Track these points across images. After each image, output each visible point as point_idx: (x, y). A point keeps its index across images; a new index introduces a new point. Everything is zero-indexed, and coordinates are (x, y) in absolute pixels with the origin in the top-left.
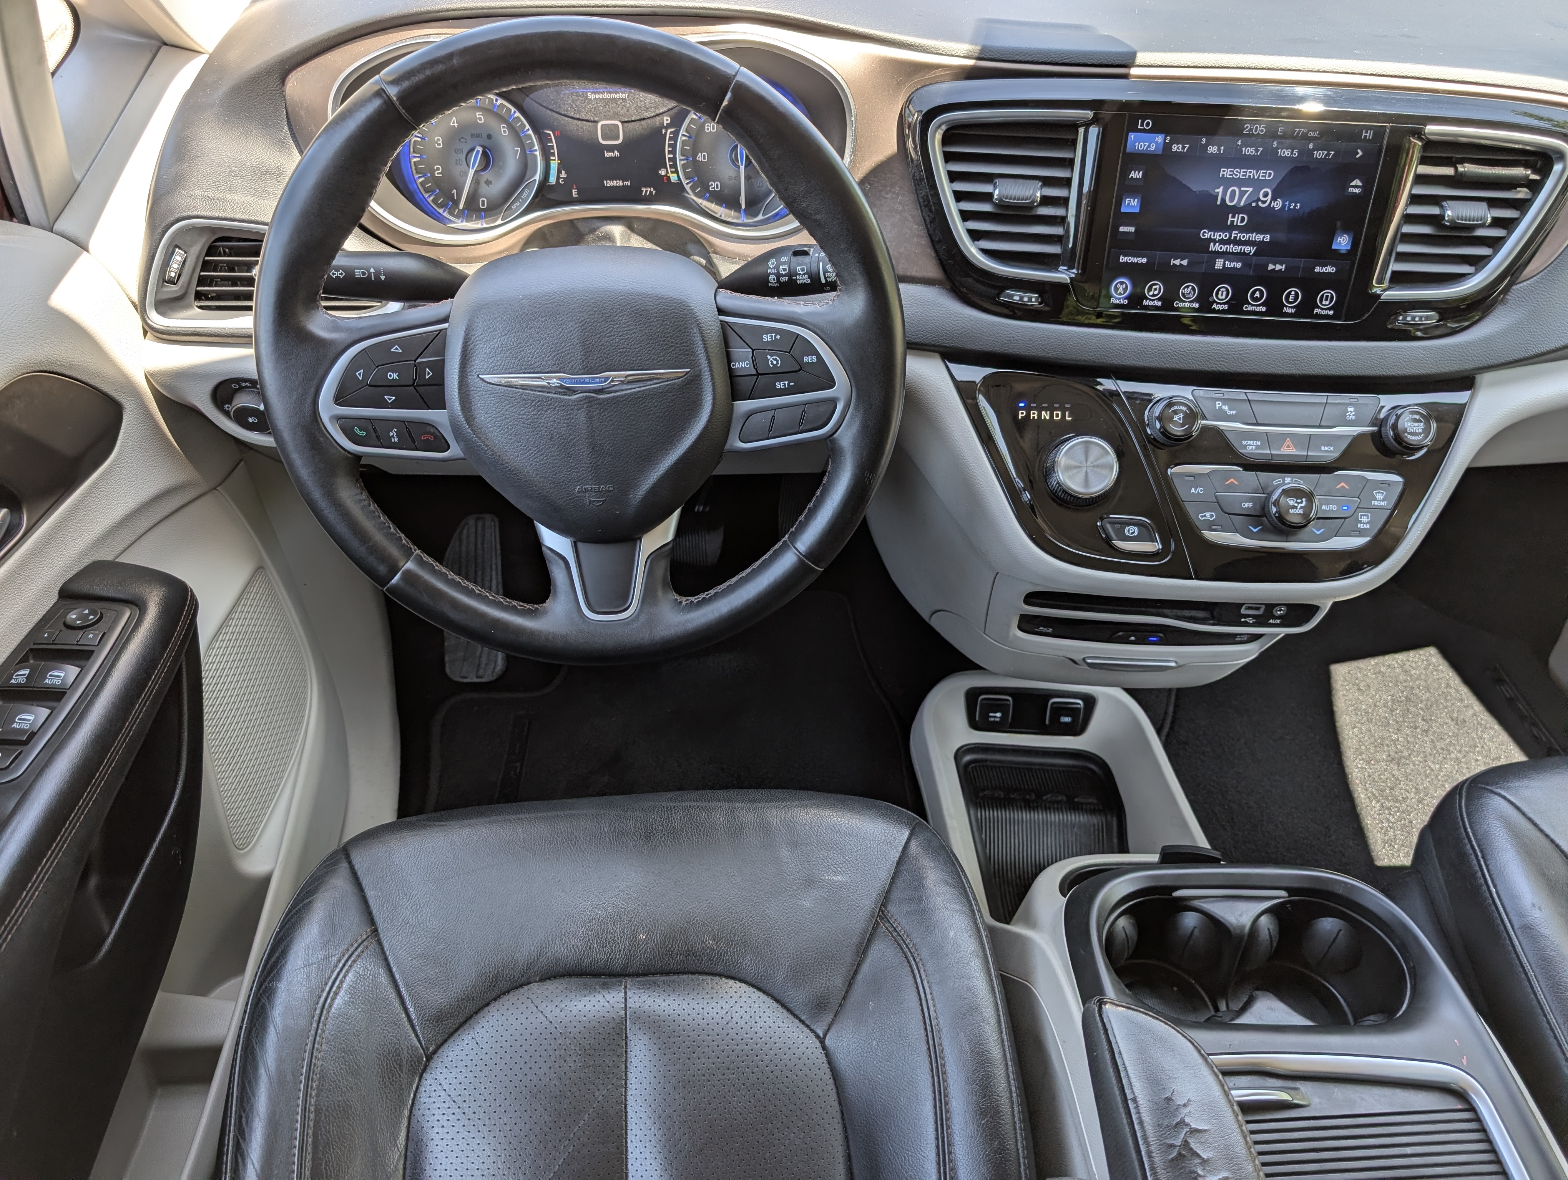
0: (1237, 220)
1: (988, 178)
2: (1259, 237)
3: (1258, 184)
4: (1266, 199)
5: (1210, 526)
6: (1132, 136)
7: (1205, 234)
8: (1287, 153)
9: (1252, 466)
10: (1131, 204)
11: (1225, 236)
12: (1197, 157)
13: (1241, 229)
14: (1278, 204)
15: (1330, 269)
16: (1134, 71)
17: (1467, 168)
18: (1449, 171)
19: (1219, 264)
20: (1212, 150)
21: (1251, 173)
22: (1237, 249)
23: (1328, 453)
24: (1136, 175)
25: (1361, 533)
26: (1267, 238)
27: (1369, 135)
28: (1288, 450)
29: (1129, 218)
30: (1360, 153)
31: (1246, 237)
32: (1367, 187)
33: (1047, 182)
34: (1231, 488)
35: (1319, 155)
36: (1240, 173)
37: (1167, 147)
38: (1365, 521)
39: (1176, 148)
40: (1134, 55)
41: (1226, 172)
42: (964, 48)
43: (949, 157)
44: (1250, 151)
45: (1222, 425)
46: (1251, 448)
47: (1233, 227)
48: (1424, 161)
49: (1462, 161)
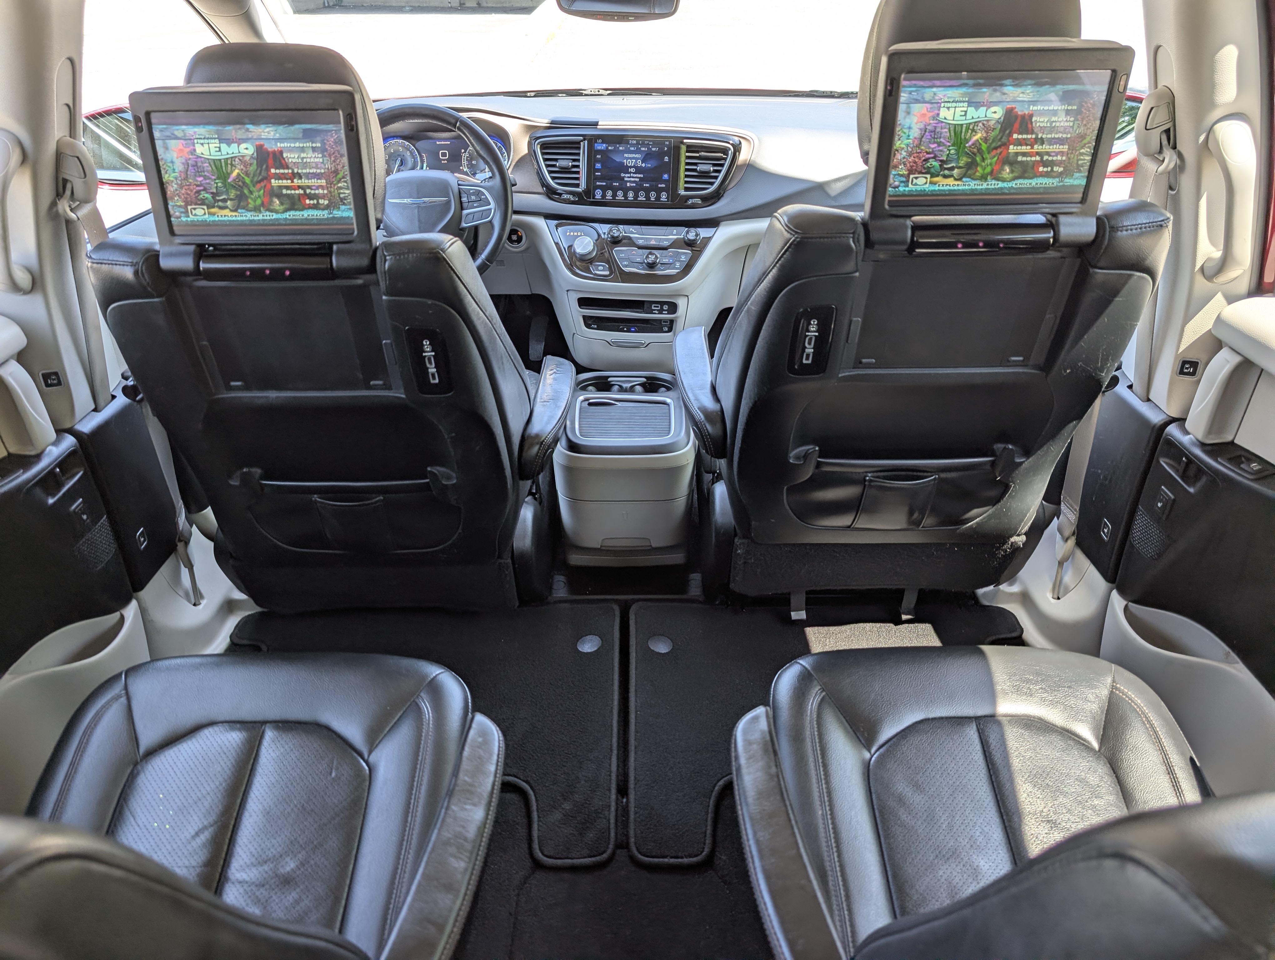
0: (632, 170)
1: (556, 160)
2: (640, 176)
3: (636, 159)
4: (639, 163)
5: (626, 266)
6: (596, 145)
7: (623, 175)
8: (643, 149)
9: (640, 247)
10: (598, 166)
11: (629, 175)
12: (616, 151)
13: (634, 173)
14: (643, 165)
15: (663, 186)
16: (598, 127)
17: (703, 154)
18: (697, 155)
19: (628, 184)
20: (621, 148)
21: (634, 155)
22: (633, 179)
23: (666, 244)
24: (599, 156)
25: (677, 268)
26: (642, 176)
27: (667, 143)
28: (653, 243)
29: (598, 170)
30: (666, 149)
31: (635, 175)
32: (670, 159)
33: (574, 160)
34: (633, 255)
35: (654, 149)
36: (630, 156)
37: (607, 148)
38: (678, 265)
39: (610, 148)
40: (598, 122)
41: (626, 155)
42: (547, 121)
43: (543, 154)
44: (632, 149)
45: (631, 235)
46: (640, 242)
47: (630, 173)
48: (687, 152)
49: (701, 151)
